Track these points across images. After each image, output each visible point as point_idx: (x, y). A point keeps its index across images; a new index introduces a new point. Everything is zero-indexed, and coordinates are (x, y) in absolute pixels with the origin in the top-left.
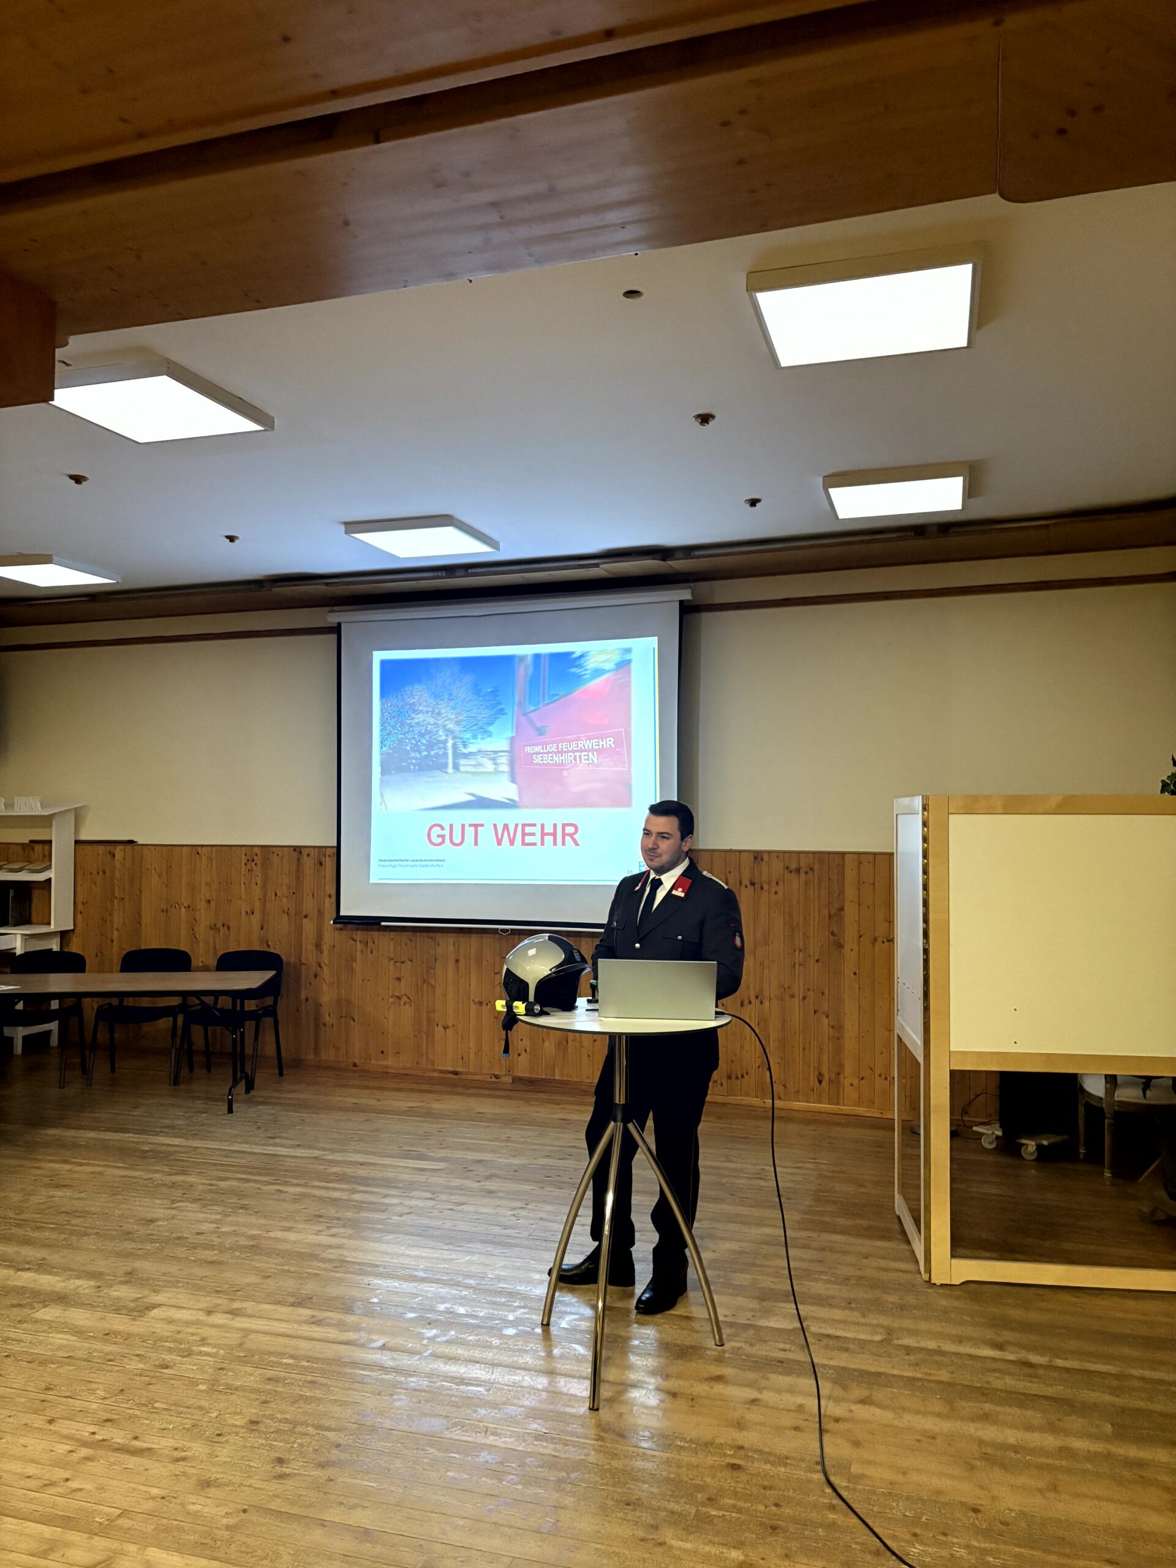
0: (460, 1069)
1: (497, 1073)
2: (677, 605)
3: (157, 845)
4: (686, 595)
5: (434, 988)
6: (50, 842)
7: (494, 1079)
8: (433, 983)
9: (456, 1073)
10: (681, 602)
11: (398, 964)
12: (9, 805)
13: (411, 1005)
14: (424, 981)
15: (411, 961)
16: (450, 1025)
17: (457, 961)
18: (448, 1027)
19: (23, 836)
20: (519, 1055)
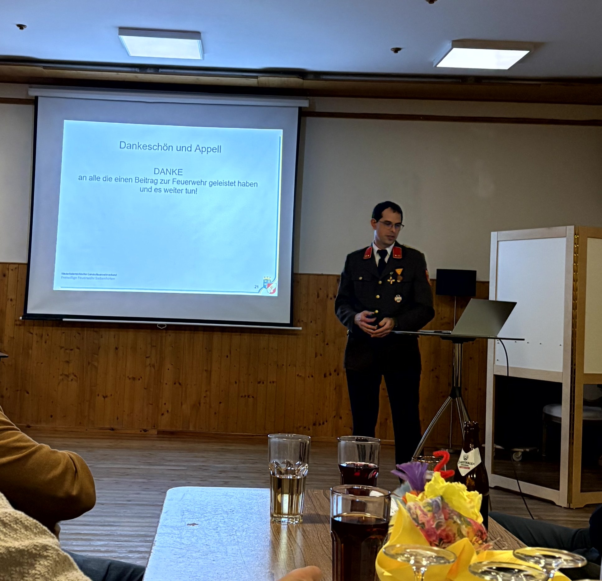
0: (115, 427)
1: (145, 428)
2: (297, 110)
4: (305, 103)
5: (96, 368)
7: (143, 432)
8: (96, 364)
9: (112, 429)
10: (300, 108)
11: (68, 351)
13: (77, 381)
14: (89, 363)
15: (78, 348)
16: (109, 395)
17: (117, 349)
18: (107, 397)
20: (163, 414)
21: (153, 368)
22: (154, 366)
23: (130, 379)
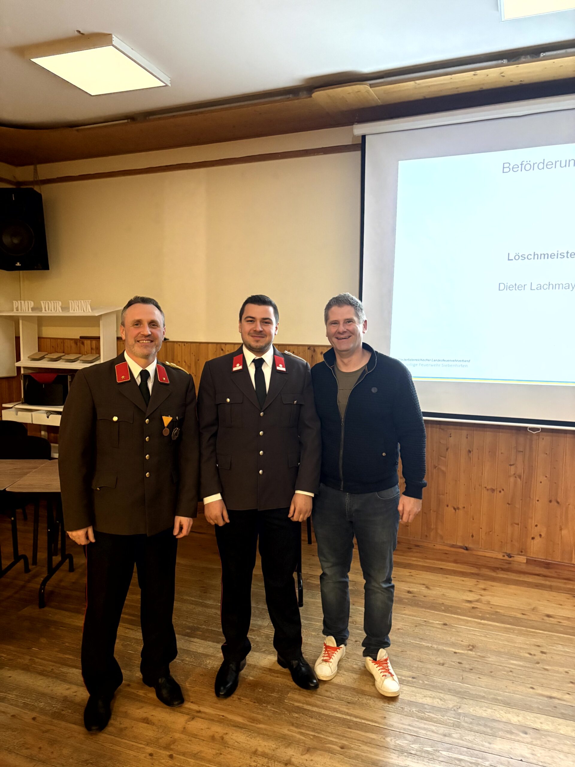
0: (470, 546)
1: (508, 552)
3: (187, 342)
6: (98, 338)
7: (506, 558)
8: (443, 468)
9: (467, 549)
12: (65, 308)
14: (435, 467)
16: (461, 507)
17: (470, 451)
18: (458, 508)
19: (75, 333)
20: (533, 538)
21: (519, 480)
22: (520, 477)
23: (488, 490)
